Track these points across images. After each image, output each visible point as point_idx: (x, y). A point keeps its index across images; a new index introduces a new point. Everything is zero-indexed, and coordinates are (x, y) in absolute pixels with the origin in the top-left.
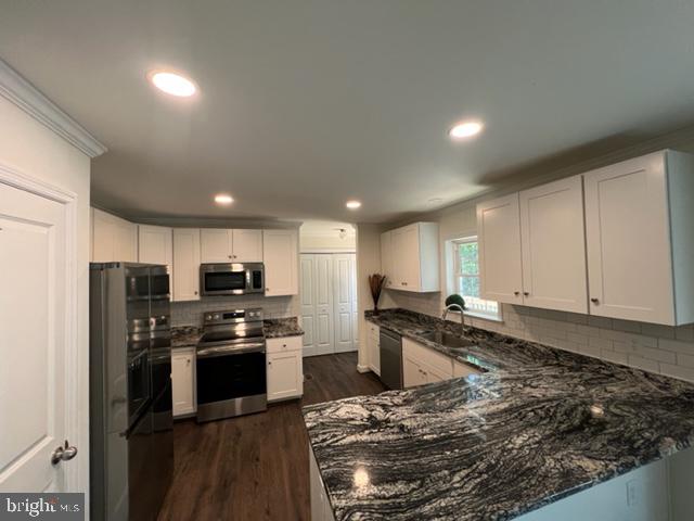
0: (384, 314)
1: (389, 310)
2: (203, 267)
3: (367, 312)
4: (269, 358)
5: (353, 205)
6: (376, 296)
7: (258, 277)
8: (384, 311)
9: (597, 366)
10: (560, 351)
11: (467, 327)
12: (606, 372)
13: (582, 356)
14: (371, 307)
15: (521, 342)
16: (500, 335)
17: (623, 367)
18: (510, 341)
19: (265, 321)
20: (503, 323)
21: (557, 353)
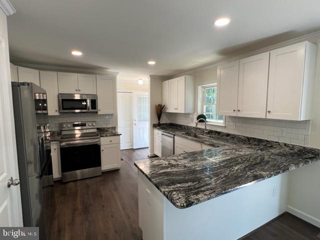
0: (163, 126)
1: (166, 124)
2: (60, 95)
3: (154, 125)
4: (102, 148)
5: (152, 63)
6: (159, 117)
7: (94, 103)
8: (163, 124)
9: (266, 143)
10: (251, 138)
11: (207, 130)
12: (269, 145)
13: (259, 139)
14: (156, 122)
15: (233, 135)
16: (223, 133)
17: (276, 142)
18: (228, 135)
19: (98, 129)
20: (225, 127)
21: (249, 139)
